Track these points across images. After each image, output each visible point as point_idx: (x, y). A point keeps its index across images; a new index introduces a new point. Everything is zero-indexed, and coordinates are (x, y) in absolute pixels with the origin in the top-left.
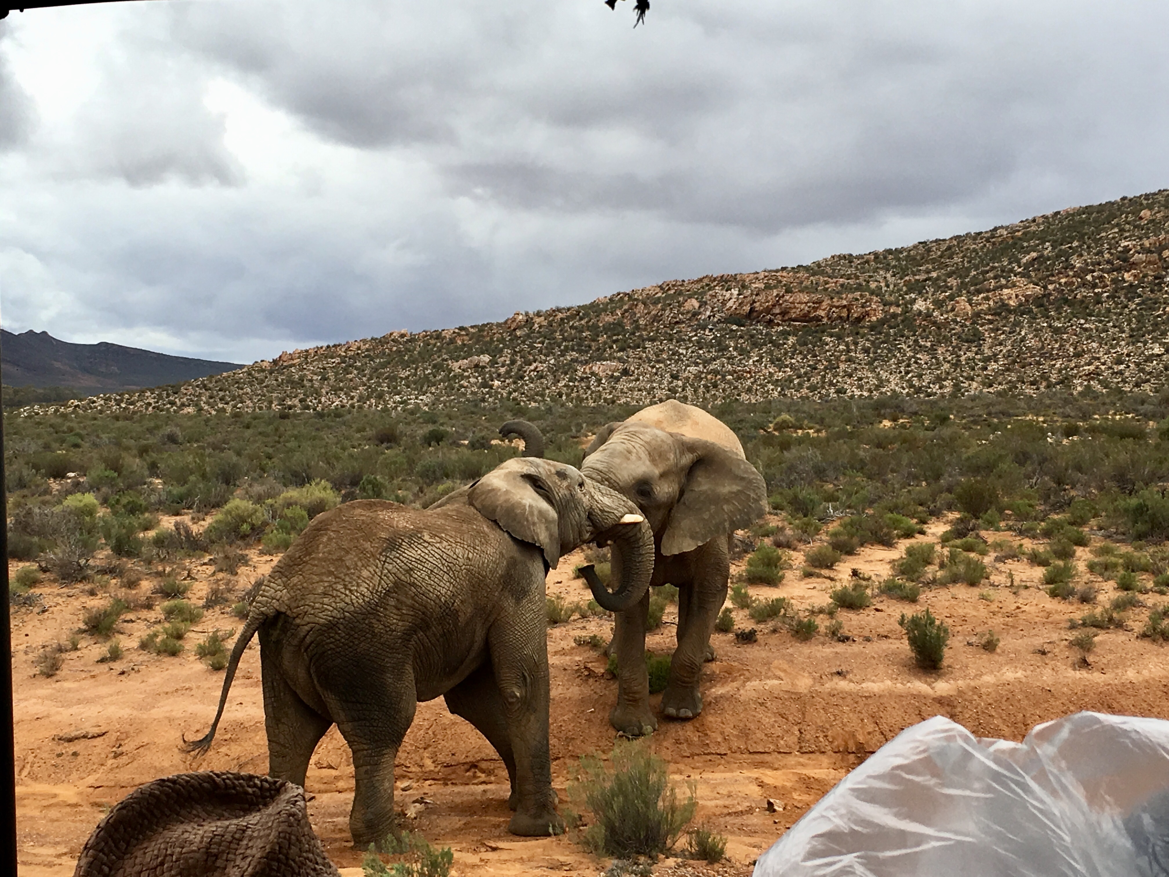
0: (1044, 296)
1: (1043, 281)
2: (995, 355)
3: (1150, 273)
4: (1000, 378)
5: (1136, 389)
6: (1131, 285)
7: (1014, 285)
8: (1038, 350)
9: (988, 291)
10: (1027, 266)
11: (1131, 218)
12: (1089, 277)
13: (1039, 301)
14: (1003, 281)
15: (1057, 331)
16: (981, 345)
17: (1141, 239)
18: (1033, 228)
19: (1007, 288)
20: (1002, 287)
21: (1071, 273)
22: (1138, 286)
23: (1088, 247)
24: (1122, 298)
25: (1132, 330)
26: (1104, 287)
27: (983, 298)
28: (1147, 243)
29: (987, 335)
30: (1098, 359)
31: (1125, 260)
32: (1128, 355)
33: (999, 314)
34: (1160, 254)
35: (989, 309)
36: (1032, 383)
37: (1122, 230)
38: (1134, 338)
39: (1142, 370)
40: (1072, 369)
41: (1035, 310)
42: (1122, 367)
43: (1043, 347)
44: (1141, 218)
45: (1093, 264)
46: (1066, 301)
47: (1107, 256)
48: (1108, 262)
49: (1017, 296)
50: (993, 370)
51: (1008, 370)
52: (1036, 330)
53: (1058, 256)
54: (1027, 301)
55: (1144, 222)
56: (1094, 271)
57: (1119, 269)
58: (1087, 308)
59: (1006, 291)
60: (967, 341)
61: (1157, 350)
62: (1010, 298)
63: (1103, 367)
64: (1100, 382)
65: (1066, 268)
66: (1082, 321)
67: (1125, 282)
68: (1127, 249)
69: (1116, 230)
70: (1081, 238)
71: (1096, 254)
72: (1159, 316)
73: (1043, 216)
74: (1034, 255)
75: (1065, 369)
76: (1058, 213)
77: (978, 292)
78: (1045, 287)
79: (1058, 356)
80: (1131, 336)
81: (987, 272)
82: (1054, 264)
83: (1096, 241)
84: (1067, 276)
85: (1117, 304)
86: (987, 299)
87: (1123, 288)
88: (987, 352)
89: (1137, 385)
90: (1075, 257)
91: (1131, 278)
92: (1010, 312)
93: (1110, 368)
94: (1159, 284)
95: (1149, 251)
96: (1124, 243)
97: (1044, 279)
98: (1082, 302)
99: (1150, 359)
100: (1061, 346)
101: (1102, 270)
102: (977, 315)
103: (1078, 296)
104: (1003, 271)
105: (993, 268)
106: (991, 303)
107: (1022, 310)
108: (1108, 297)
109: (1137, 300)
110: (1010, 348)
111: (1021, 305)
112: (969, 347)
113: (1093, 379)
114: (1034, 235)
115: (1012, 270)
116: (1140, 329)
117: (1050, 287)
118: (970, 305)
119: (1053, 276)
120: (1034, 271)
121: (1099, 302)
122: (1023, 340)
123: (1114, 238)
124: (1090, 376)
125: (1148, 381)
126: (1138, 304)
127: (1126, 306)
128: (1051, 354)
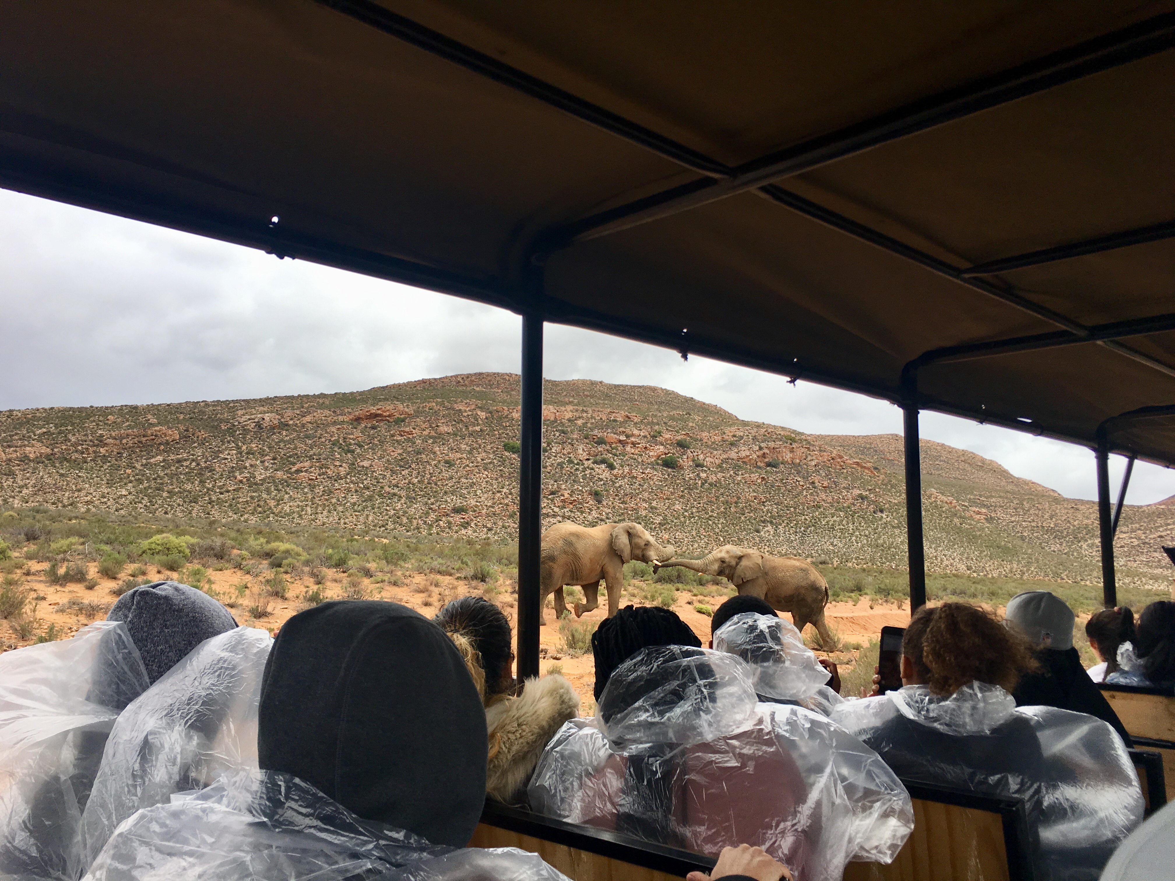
0: (52, 454)
1: (53, 446)
2: (26, 485)
3: (115, 450)
4: (32, 499)
6: (104, 456)
7: (33, 446)
8: (54, 485)
9: (16, 447)
10: (40, 435)
11: (101, 418)
12: (80, 448)
13: (48, 457)
14: (26, 443)
15: (62, 475)
16: (15, 478)
17: (110, 431)
18: (38, 415)
19: (29, 447)
20: (25, 446)
21: (69, 444)
22: (109, 456)
23: (78, 431)
24: (99, 461)
25: (108, 480)
26: (88, 454)
27: (13, 451)
28: (113, 434)
29: (17, 472)
30: (91, 494)
31: (101, 441)
32: (108, 494)
33: (23, 461)
34: (121, 441)
35: (17, 457)
36: (53, 504)
37: (97, 424)
38: (109, 484)
39: (117, 503)
40: (76, 498)
41: (46, 462)
42: (105, 500)
43: (56, 484)
44: (108, 420)
45: (82, 441)
46: (66, 459)
47: (90, 438)
48: (91, 441)
49: (35, 452)
50: (26, 494)
51: (36, 494)
52: (49, 473)
53: (60, 433)
54: (41, 456)
55: (110, 422)
56: (83, 445)
57: (97, 446)
58: (79, 464)
59: (28, 448)
60: (5, 475)
61: (124, 492)
62: (30, 453)
63: (95, 499)
64: (94, 506)
65: (66, 441)
66: (77, 472)
67: (101, 453)
68: (102, 436)
69: (94, 424)
70: (73, 424)
71: (84, 435)
72: (122, 474)
73: (43, 408)
74: (45, 430)
75: (72, 497)
76: (52, 408)
77: (9, 446)
78: (52, 450)
79: (66, 491)
81: (13, 436)
82: (57, 437)
83: (83, 428)
84: (67, 445)
85: (97, 465)
86: (16, 451)
87: (99, 456)
88: (21, 483)
90: (70, 435)
91: (104, 452)
92: (30, 461)
93: (99, 499)
94: (120, 457)
95: (115, 439)
96: (100, 432)
97: (52, 445)
98: (75, 461)
99: (121, 496)
100: (67, 484)
101: (88, 445)
102: (10, 460)
103: (73, 457)
104: (23, 436)
105: (16, 434)
106: (18, 454)
107: (38, 461)
108: (91, 460)
109: (108, 464)
110: (34, 482)
111: (37, 458)
112: (8, 478)
113: (89, 504)
114: (39, 419)
115: (30, 437)
116: (112, 480)
117: (56, 450)
118: (5, 453)
119: (57, 443)
120: (46, 439)
121: (86, 462)
122: (42, 478)
123: (93, 428)
124: (87, 503)
126: (109, 466)
127: (102, 467)
128: (62, 488)
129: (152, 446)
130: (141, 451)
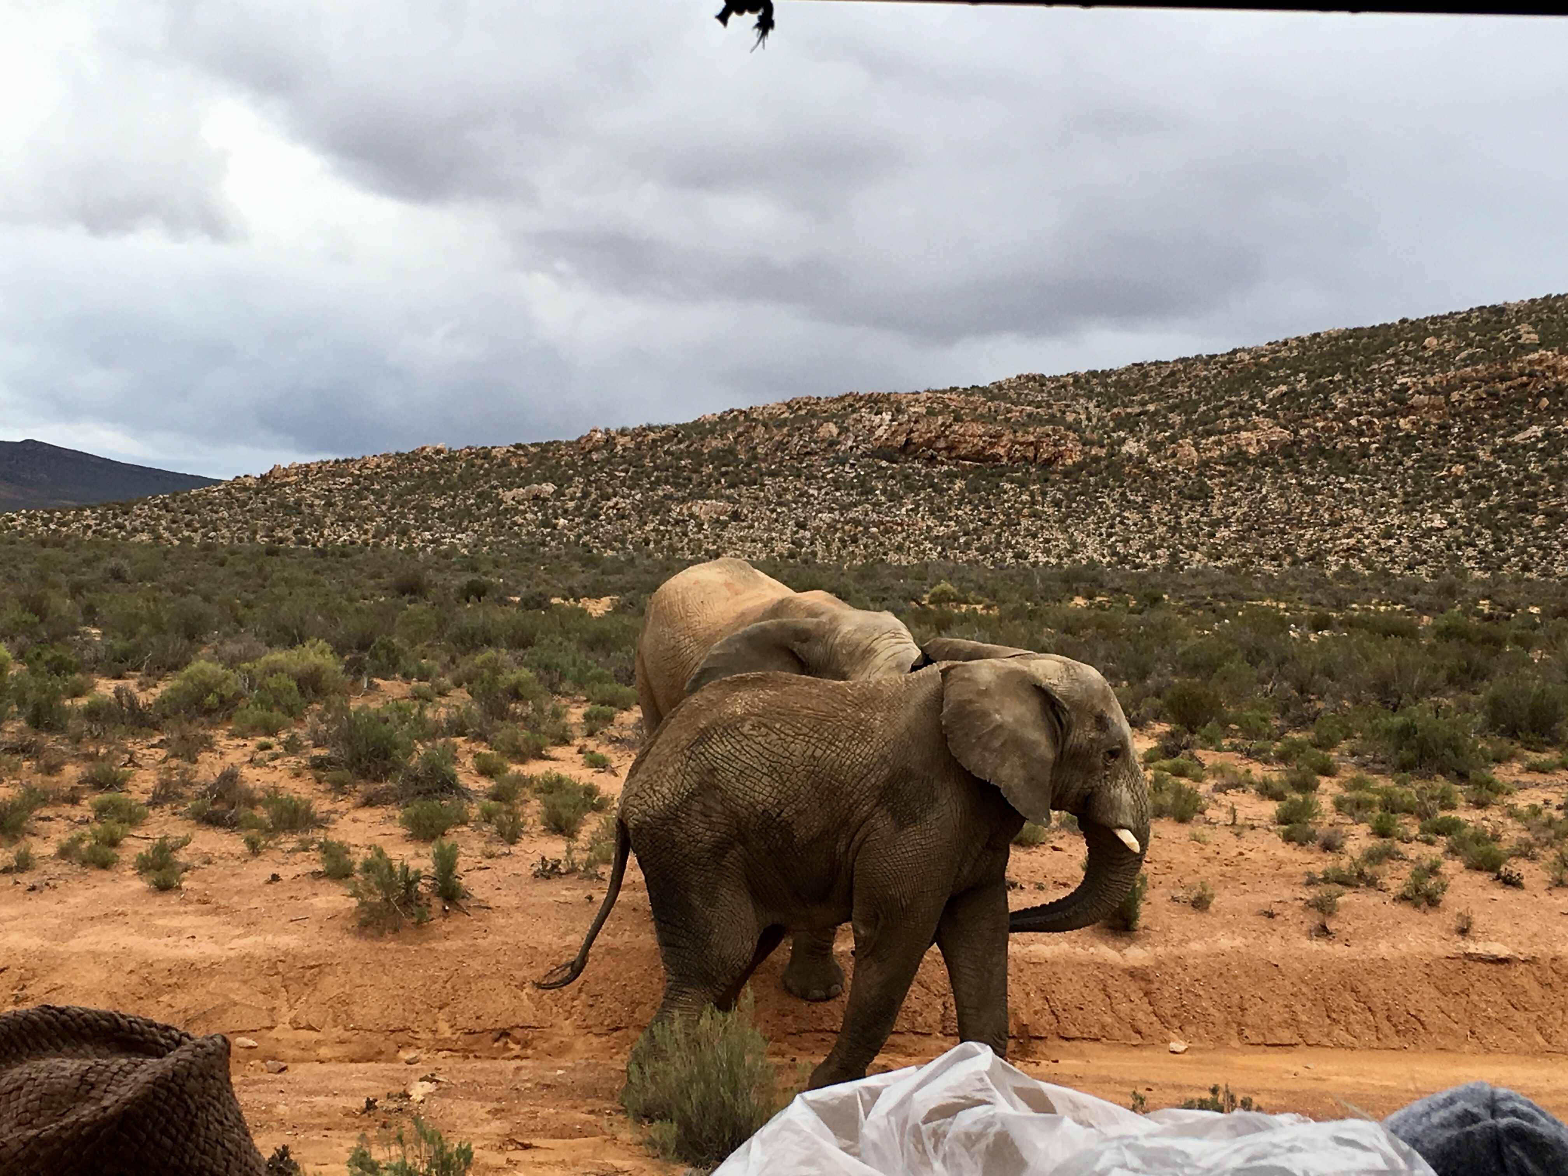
0: (1294, 443)
1: (1294, 424)
2: (1226, 518)
3: (1434, 421)
4: (1231, 550)
5: (1408, 573)
6: (1408, 436)
7: (1255, 427)
8: (1283, 514)
9: (1222, 433)
10: (1274, 402)
11: (1411, 347)
12: (1354, 422)
13: (1288, 450)
14: (1242, 421)
15: (1308, 490)
16: (1209, 504)
17: (1423, 375)
18: (1284, 354)
19: (1246, 430)
20: (1239, 429)
21: (1330, 415)
22: (1417, 437)
23: (1355, 382)
24: (1396, 452)
25: (1406, 494)
26: (1373, 436)
27: (1214, 442)
28: (1431, 381)
29: (1216, 491)
30: (1361, 530)
31: (1402, 402)
32: (1400, 527)
33: (1234, 465)
34: (1448, 396)
35: (1222, 456)
36: (1273, 558)
37: (1399, 362)
38: (1409, 505)
39: (1418, 548)
40: (1326, 542)
41: (1281, 461)
42: (1391, 542)
43: (1289, 512)
44: (1425, 348)
45: (1360, 405)
46: (1323, 452)
47: (1378, 395)
48: (1380, 403)
49: (1258, 441)
50: (1223, 538)
51: (1243, 538)
52: (1281, 488)
53: (1315, 393)
54: (1271, 448)
55: (1428, 353)
56: (1360, 414)
57: (1393, 414)
58: (1349, 462)
59: (1244, 434)
60: (1191, 498)
61: (1438, 522)
62: (1249, 444)
63: (1366, 542)
64: (1361, 560)
65: (1324, 408)
66: (1342, 480)
67: (1400, 430)
68: (1405, 388)
69: (1392, 362)
70: (1346, 370)
71: (1365, 392)
72: (1442, 478)
73: (1297, 338)
74: (1284, 388)
75: (1317, 541)
76: (1317, 335)
77: (1209, 434)
78: (1296, 432)
79: (1309, 524)
80: (1404, 503)
81: (1221, 408)
82: (1308, 402)
83: (1365, 375)
84: (1326, 419)
85: (1388, 459)
86: (1219, 443)
87: (1397, 439)
88: (1217, 514)
89: (1410, 567)
90: (1336, 394)
91: (1409, 426)
92: (1248, 462)
93: (1376, 543)
94: (1445, 435)
95: (1432, 391)
96: (1401, 380)
97: (1295, 421)
98: (1343, 453)
99: (1428, 533)
100: (1314, 510)
101: (1371, 413)
102: (1206, 464)
103: (1339, 446)
104: (1241, 408)
105: (1229, 403)
106: (1224, 449)
107: (1264, 460)
108: (1377, 449)
109: (1415, 456)
110: (1246, 509)
111: (1263, 453)
112: (1193, 506)
113: (1353, 556)
114: (1284, 363)
115: (1253, 407)
116: (1416, 494)
117: (1303, 432)
118: (1197, 450)
119: (1306, 417)
120: (1282, 409)
121: (1365, 455)
122: (1264, 499)
123: (1388, 372)
124: (1349, 552)
125: (1424, 562)
126: (1416, 461)
127: (1401, 463)
128: (1300, 521)
129: (1522, 402)
130: (1495, 417)
